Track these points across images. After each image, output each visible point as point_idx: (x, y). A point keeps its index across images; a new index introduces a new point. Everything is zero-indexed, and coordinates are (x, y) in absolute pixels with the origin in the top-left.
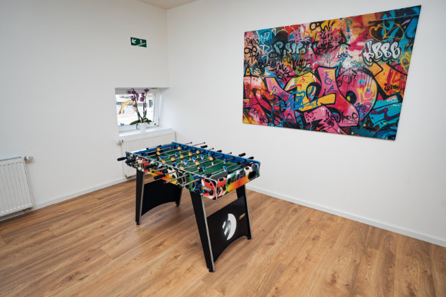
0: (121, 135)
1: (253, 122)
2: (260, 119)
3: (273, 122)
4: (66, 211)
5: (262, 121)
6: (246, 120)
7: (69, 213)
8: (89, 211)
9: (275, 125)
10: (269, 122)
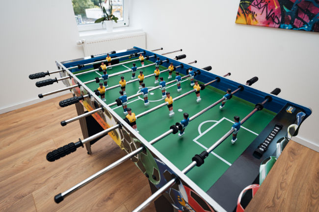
0: (81, 35)
1: (253, 22)
2: (267, 17)
3: (291, 22)
4: (20, 123)
5: (270, 21)
6: (242, 19)
7: (22, 125)
8: (42, 125)
9: (294, 28)
10: (283, 22)
